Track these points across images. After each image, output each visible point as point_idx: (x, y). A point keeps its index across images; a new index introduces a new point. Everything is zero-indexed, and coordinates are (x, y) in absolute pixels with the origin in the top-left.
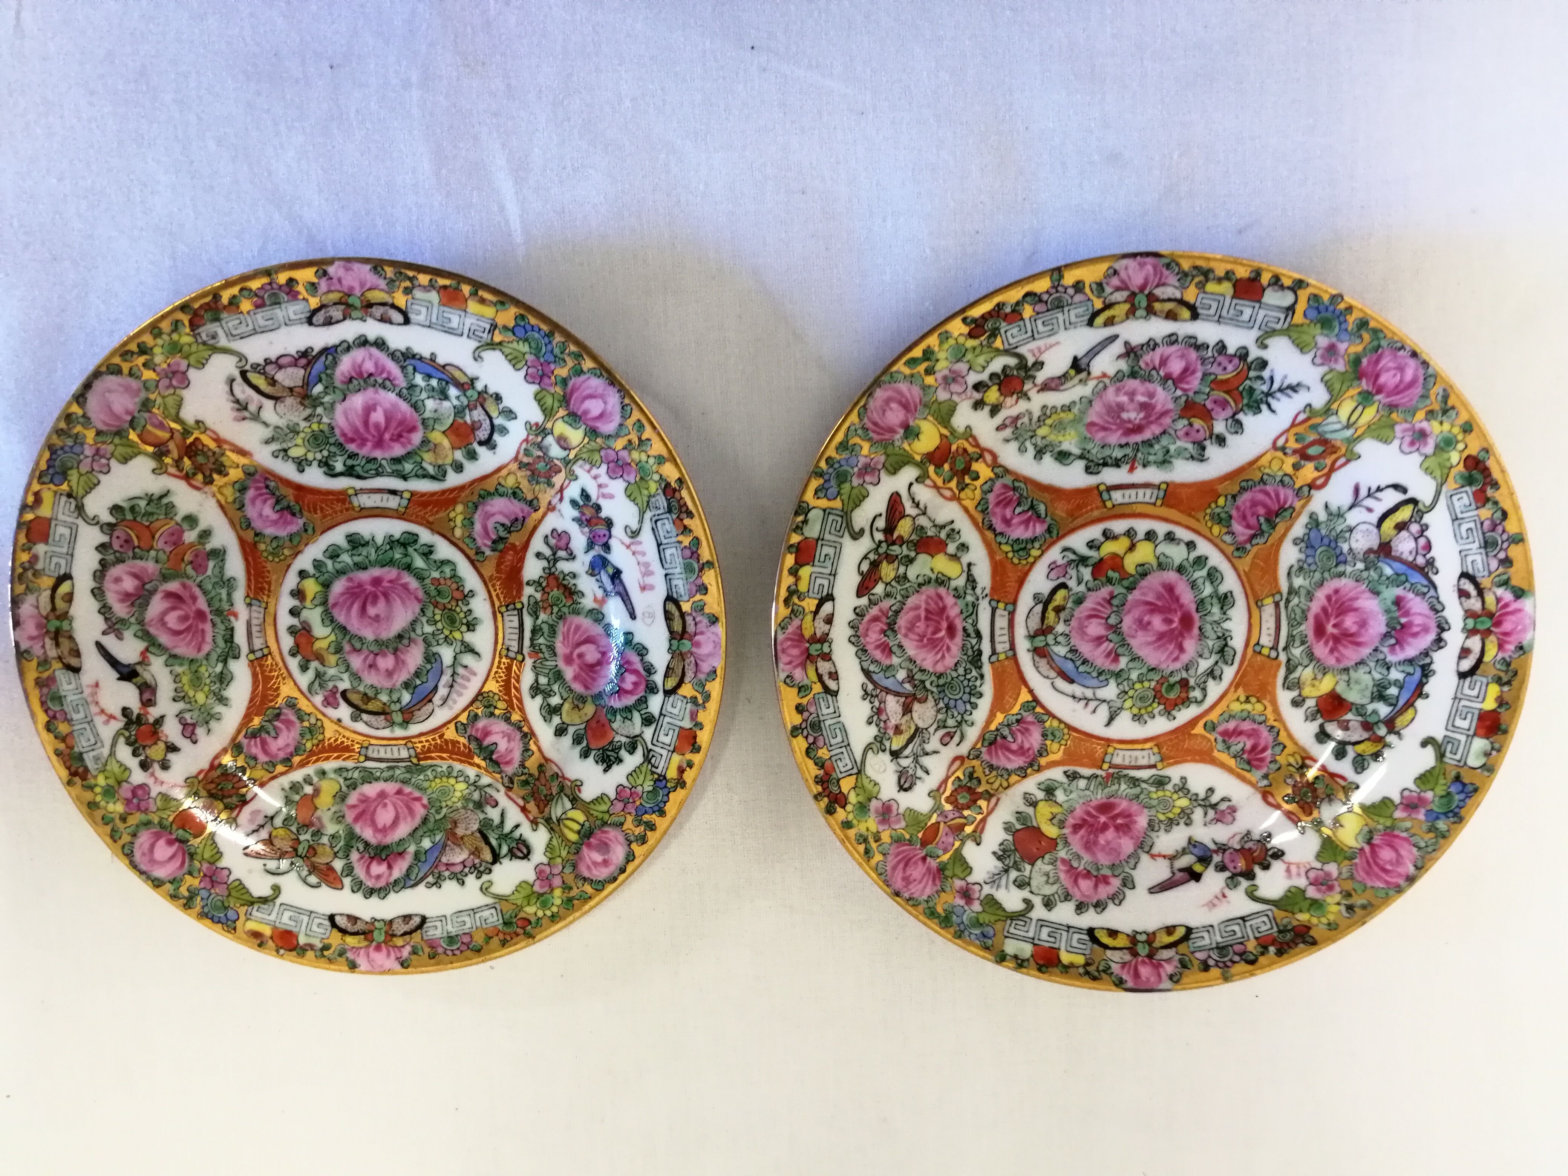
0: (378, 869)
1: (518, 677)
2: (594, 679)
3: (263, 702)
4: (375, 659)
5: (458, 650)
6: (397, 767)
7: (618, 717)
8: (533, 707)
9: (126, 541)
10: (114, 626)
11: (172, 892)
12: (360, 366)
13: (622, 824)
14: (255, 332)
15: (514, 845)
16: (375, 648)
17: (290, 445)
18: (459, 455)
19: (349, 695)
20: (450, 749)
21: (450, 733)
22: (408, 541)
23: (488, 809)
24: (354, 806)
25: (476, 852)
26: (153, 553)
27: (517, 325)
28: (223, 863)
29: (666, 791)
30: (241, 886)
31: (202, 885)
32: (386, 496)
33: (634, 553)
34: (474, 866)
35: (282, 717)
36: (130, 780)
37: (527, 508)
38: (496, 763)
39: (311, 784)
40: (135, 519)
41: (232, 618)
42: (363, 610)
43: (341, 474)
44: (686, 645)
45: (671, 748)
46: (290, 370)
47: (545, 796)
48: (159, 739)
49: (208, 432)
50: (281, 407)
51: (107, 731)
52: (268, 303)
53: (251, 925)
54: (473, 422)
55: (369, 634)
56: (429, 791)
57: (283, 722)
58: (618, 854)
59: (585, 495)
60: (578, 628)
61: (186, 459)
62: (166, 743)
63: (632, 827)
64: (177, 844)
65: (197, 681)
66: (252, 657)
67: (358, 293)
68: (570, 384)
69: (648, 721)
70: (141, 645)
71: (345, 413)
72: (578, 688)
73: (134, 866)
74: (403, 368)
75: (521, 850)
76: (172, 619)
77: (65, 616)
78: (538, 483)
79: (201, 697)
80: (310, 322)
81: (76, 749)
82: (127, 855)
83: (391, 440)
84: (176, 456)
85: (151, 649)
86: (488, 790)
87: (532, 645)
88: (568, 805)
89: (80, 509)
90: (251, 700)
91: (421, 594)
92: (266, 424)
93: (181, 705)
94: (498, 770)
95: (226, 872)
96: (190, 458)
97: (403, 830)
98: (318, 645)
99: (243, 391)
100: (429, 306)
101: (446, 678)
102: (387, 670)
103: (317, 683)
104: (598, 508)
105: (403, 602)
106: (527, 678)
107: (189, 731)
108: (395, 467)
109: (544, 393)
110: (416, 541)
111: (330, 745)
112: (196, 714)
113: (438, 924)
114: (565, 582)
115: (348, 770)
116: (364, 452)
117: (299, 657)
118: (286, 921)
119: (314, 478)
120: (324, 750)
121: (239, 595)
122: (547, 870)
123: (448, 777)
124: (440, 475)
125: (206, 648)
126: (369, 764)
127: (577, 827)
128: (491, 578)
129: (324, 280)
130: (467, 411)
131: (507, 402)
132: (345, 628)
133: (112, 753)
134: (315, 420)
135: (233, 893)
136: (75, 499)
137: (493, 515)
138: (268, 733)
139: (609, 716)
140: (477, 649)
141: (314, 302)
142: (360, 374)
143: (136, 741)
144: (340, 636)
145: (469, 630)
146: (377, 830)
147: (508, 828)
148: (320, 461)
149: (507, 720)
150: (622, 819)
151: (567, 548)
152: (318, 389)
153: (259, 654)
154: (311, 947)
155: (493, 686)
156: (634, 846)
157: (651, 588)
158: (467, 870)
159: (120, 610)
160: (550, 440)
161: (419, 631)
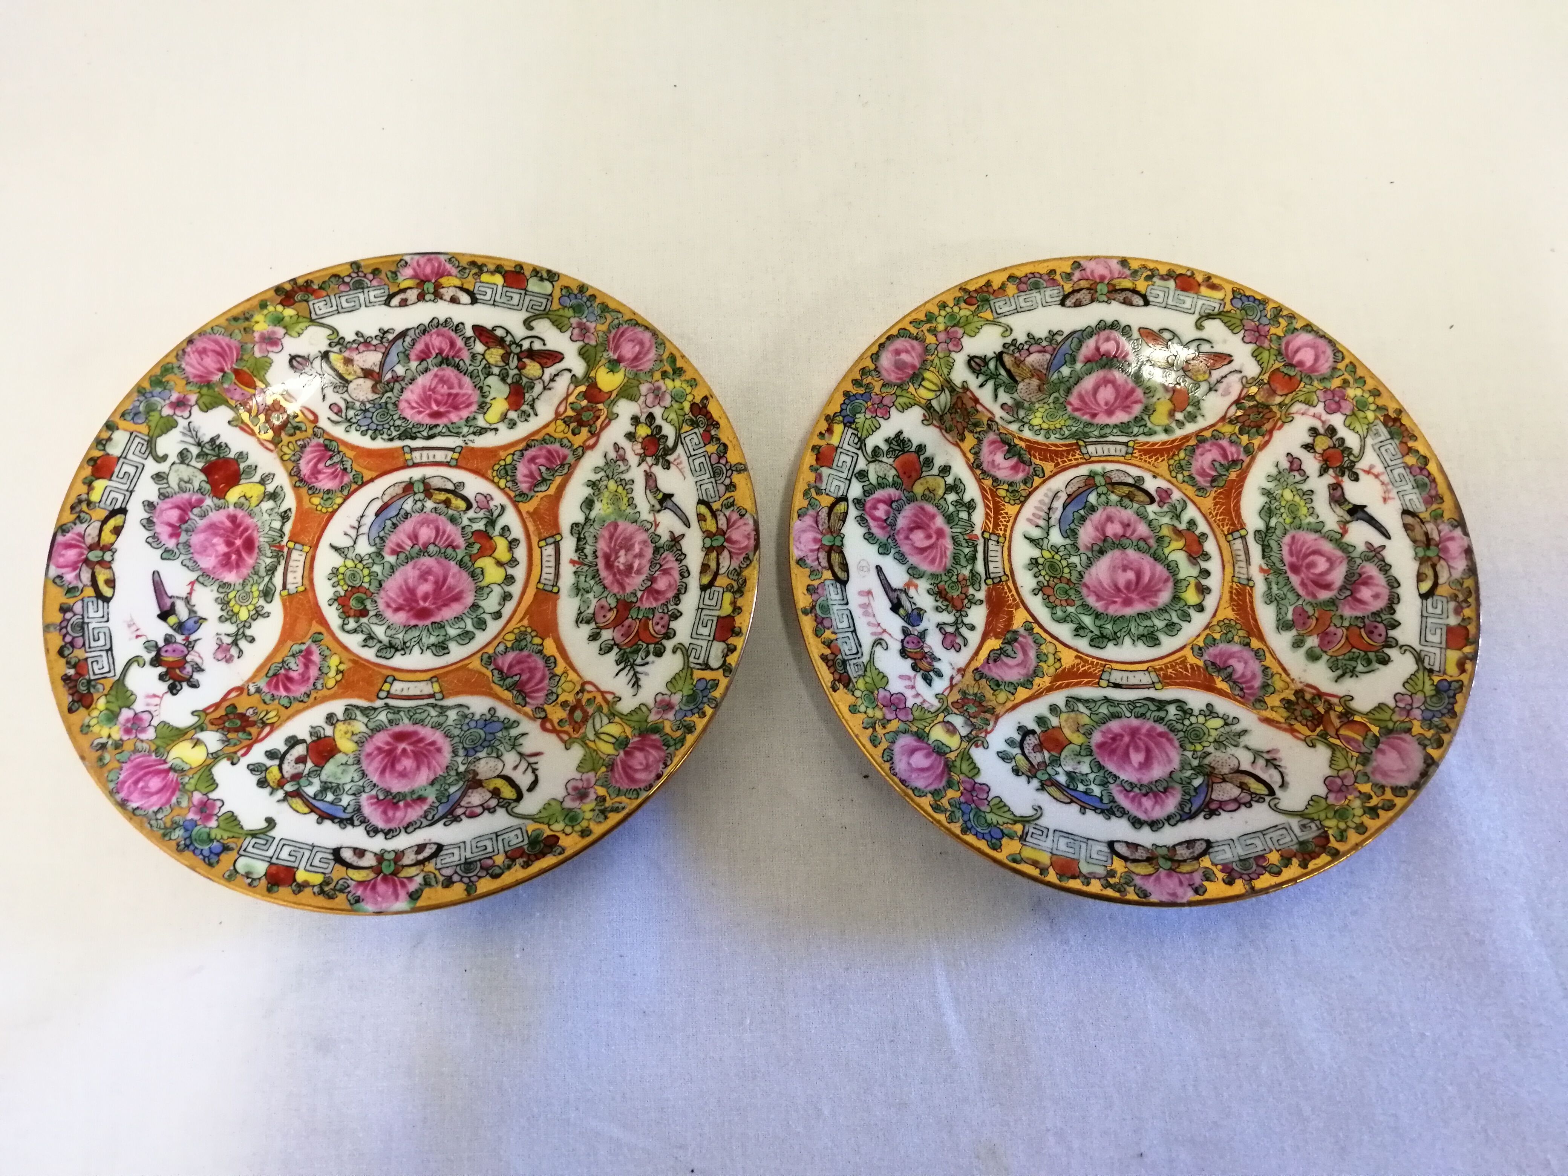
0: (1108, 347)
1: (987, 518)
2: (916, 515)
3: (1229, 491)
4: (1125, 531)
5: (1046, 541)
6: (1096, 437)
7: (890, 479)
8: (972, 491)
9: (1372, 632)
10: (1375, 554)
11: (1294, 321)
12: (1156, 802)
13: (884, 385)
14: (1263, 832)
15: (983, 369)
16: (1125, 541)
17: (1222, 730)
18: (1054, 721)
19: (1148, 500)
20: (1047, 453)
21: (1049, 467)
22: (1100, 640)
23: (1010, 402)
24: (1136, 402)
25: (1018, 363)
26: (1346, 624)
27: (1000, 839)
28: (1251, 347)
29: (844, 413)
30: (1231, 328)
31: (1267, 328)
32: (1124, 682)
33: (879, 625)
34: (1019, 351)
35: (1209, 479)
36: (1343, 417)
37: (986, 671)
38: (1004, 442)
39: (1177, 421)
40: (1366, 653)
41: (1265, 567)
42: (1139, 575)
43: (1170, 702)
44: (827, 541)
45: (839, 450)
46: (1226, 798)
47: (956, 412)
48: (1322, 455)
49: (1302, 737)
50: (1234, 763)
51: (1370, 459)
52: (1252, 861)
53: (1219, 295)
54: (1041, 751)
55: (1131, 553)
56: (1066, 417)
57: (1208, 475)
58: (886, 360)
59: (928, 681)
60: (933, 561)
61: (1322, 711)
62: (1315, 452)
63: (875, 383)
64: (1294, 362)
65: (1293, 509)
66: (1243, 532)
67: (1162, 873)
68: (944, 783)
69: (862, 475)
70: (1349, 538)
71: (1170, 761)
72: (930, 508)
73: (1331, 342)
74: (1113, 800)
75: (976, 364)
76: (1322, 565)
77: (1422, 561)
78: (976, 694)
79: (1288, 495)
80: (1209, 843)
81: (1398, 442)
82: (1339, 351)
83: (1122, 736)
84: (1332, 713)
85: (1339, 536)
86: (1011, 419)
87: (975, 546)
88: (934, 403)
89: (1419, 659)
90: (1240, 494)
91: (1084, 591)
92: (1247, 748)
93: (1305, 487)
94: (1003, 436)
95: (1247, 339)
96: (1319, 712)
97: (1088, 383)
98: (1180, 544)
99: (1272, 776)
100: (1089, 860)
101: (1056, 516)
102: (1112, 522)
103: (1179, 509)
104: (914, 668)
105: (1100, 583)
106: (979, 517)
107: (1295, 464)
108: (1117, 709)
109: (970, 775)
110: (1092, 640)
111: (1162, 456)
112: (1291, 480)
113: (1049, 300)
114: (946, 603)
115: (1144, 433)
116: (1148, 725)
117: (1197, 532)
118: (1188, 300)
119: (1196, 699)
120: (1168, 450)
121: (1260, 587)
122: (951, 347)
123: (1049, 429)
124: (1072, 701)
125: (1287, 539)
126: (1124, 439)
127: (924, 383)
128: (1017, 607)
129: (1197, 885)
130: (1047, 761)
131: (1008, 767)
132: (1156, 559)
133: (1363, 439)
134: (1199, 754)
135: (1238, 322)
136: (1425, 668)
137: (1018, 665)
138: (1221, 465)
139: (899, 481)
140: (1027, 541)
141: (1206, 862)
142: (1156, 795)
143: (1343, 452)
144: (1160, 552)
145: (1036, 559)
146: (1113, 382)
147: (990, 385)
148: (1191, 715)
149: (996, 480)
150: (884, 390)
151: (945, 634)
152: (1197, 782)
153: (1236, 535)
154: (1163, 278)
155: (1011, 510)
156: (872, 367)
157: (861, 593)
158: (1026, 347)
159: (1371, 569)
160: (964, 732)
161: (1084, 557)
